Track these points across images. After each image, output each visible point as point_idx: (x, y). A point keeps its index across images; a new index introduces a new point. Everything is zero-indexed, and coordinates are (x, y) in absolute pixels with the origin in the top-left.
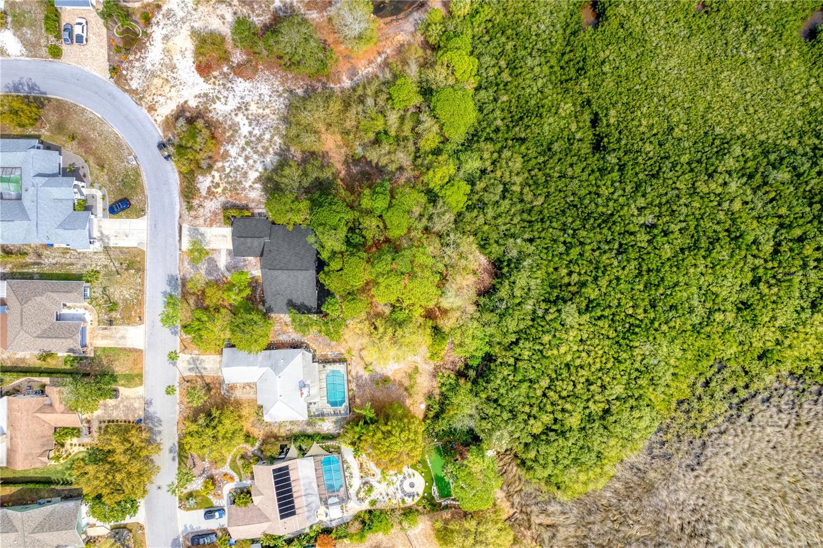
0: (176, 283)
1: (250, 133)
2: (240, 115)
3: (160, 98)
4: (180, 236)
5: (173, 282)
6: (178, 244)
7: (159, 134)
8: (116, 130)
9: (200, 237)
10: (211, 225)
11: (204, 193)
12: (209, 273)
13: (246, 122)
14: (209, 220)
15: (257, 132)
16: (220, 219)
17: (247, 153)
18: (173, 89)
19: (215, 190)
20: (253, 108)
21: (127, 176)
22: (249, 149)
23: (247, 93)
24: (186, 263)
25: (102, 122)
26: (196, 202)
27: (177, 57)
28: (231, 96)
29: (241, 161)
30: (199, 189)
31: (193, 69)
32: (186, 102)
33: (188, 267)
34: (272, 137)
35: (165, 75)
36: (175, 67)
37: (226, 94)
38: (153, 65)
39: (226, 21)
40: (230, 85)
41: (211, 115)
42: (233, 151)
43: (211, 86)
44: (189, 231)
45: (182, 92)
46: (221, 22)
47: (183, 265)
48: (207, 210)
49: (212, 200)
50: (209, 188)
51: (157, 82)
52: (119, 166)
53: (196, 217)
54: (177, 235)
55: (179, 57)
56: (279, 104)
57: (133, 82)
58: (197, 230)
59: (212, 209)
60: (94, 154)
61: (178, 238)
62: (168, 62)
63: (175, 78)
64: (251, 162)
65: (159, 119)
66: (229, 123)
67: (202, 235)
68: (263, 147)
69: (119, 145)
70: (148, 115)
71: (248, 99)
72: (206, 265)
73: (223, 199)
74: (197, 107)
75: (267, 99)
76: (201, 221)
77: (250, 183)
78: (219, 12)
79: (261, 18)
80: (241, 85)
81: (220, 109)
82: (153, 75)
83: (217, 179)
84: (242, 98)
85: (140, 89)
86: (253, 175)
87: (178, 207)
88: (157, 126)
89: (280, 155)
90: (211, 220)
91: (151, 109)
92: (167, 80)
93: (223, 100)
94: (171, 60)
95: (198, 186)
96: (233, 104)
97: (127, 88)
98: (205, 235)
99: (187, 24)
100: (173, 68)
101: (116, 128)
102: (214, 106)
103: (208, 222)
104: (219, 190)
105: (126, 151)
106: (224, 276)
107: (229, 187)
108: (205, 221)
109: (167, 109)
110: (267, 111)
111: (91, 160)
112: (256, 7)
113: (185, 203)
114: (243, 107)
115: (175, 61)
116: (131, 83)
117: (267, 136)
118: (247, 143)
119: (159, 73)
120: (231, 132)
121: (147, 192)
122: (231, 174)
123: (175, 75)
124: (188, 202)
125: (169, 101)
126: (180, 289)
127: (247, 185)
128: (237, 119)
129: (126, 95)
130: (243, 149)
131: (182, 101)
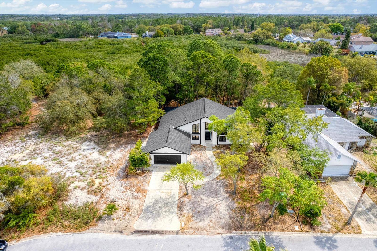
0: (238, 239)
1: (45, 158)
4: (153, 233)
5: (238, 244)
6: (166, 236)
9: (160, 205)
11: (95, 198)
12: (215, 193)
13: (29, 161)
14: (135, 194)
15: (47, 154)
16: (139, 182)
19: (96, 186)
20: (17, 156)
22: (63, 159)
24: (201, 224)
26: (102, 209)
29: (73, 165)
30: (86, 205)
33: (207, 220)
34: (62, 145)
42: (55, 170)
44: (148, 219)
47: (204, 229)
48: (122, 196)
49: (108, 189)
50: (90, 193)
53: (128, 209)
54: (151, 236)
56: (32, 142)
58: (147, 208)
59: (122, 189)
61: (157, 236)
64: (78, 158)
67: (156, 202)
68: (68, 150)
72: (203, 196)
73: (111, 179)
75: (18, 148)
76: (135, 204)
77: (103, 158)
83: (82, 184)
86: (95, 156)
87: (101, 235)
89: (84, 141)
90: (137, 191)
95: (80, 204)
98: (157, 198)
103: (140, 195)
104: (97, 181)
106: (217, 178)
107: (99, 173)
108: (137, 198)
110: (32, 148)
113: (100, 224)
114: (8, 163)
117: (59, 148)
118: (55, 160)
122: (83, 171)
124: (100, 218)
127: (103, 161)
130: (60, 162)
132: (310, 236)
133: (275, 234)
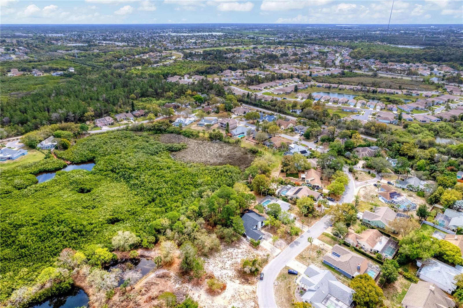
1: (228, 260)
2: (226, 267)
3: (248, 293)
4: (279, 254)
7: (259, 283)
8: (274, 296)
9: (272, 250)
10: (266, 249)
12: (277, 240)
13: (226, 264)
15: (226, 259)
16: (261, 248)
17: (235, 257)
18: (240, 291)
20: (220, 265)
21: (283, 280)
22: (234, 257)
23: (217, 271)
25: (277, 302)
26: (266, 257)
27: (228, 299)
28: (223, 274)
29: (240, 256)
31: (226, 290)
32: (240, 284)
34: (223, 255)
35: (238, 297)
36: (232, 296)
37: (224, 276)
38: (239, 304)
39: (199, 295)
40: (220, 277)
41: (236, 274)
42: (239, 260)
43: (226, 281)
45: (238, 287)
46: (201, 296)
49: (259, 254)
51: (243, 297)
52: (283, 284)
55: (227, 298)
56: (211, 260)
57: (252, 305)
59: (261, 252)
60: (289, 294)
62: (232, 300)
63: (236, 293)
64: (237, 254)
65: (254, 287)
66: (232, 268)
68: (229, 255)
69: (277, 291)
70: (257, 291)
71: (219, 269)
73: (255, 252)
74: (238, 279)
75: (213, 265)
77: (243, 250)
78: (198, 299)
79: (187, 286)
80: (216, 274)
81: (231, 273)
82: (243, 300)
84: (220, 271)
85: (252, 301)
86: (240, 251)
88: (257, 286)
89: (226, 250)
90: (264, 250)
91: (254, 292)
92: (239, 295)
93: (227, 275)
94: (231, 299)
96: (225, 271)
97: (256, 305)
98: (270, 248)
99: (213, 305)
100: (233, 297)
101: (273, 297)
102: (232, 275)
105: (276, 287)
109: (248, 288)
110: (217, 262)
111: (292, 292)
112: (185, 291)
114: (223, 268)
115: (230, 298)
116: (253, 305)
117: (225, 256)
118: (232, 259)
119: (240, 300)
120: (234, 265)
121: (280, 272)
123: (235, 294)
125: (245, 289)
126: (291, 243)
127: (244, 250)
128: (229, 267)
129: (259, 303)
130: (235, 258)
131: (241, 285)
132: (299, 237)
133: (295, 241)
